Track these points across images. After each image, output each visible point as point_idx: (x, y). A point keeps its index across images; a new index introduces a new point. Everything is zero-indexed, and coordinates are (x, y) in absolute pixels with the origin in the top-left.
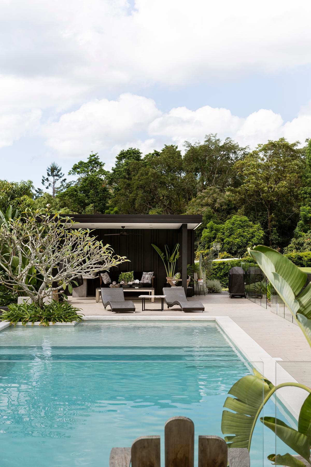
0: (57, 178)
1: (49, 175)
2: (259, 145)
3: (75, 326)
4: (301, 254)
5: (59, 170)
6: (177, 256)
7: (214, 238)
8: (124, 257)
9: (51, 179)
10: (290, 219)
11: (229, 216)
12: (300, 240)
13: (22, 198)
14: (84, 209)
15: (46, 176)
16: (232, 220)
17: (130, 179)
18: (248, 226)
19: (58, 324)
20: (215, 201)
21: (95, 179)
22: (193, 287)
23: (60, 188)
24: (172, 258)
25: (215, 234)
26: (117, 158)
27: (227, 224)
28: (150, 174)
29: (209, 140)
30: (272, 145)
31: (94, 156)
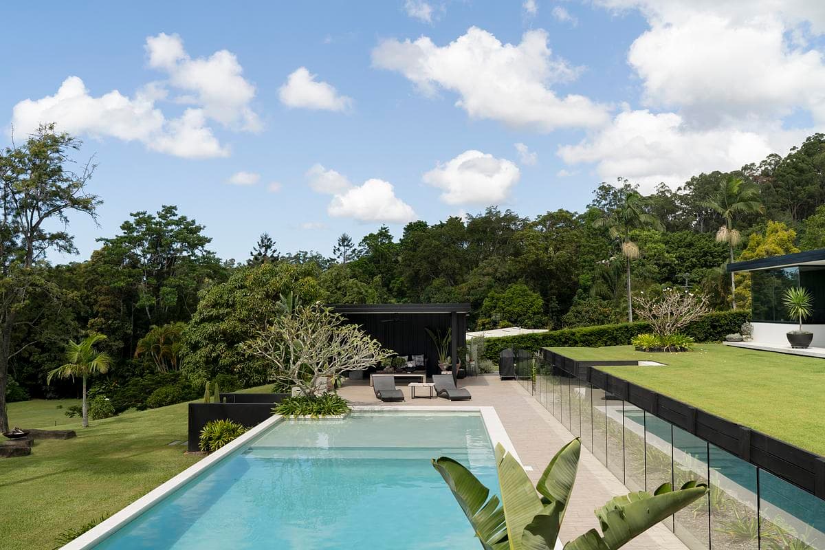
0: (348, 248)
1: (340, 245)
2: (539, 216)
3: (343, 419)
4: (573, 330)
5: (350, 241)
6: (449, 340)
7: (495, 307)
8: (391, 351)
9: (342, 249)
10: (568, 288)
11: (509, 285)
12: (579, 308)
13: (306, 279)
14: (372, 279)
15: (338, 247)
16: (512, 290)
17: (415, 250)
18: (527, 295)
19: (328, 417)
20: (496, 271)
22: (465, 368)
23: (351, 255)
24: (444, 342)
25: (496, 303)
26: (405, 229)
27: (508, 294)
28: (433, 245)
29: (490, 212)
30: (551, 216)
31: (385, 229)
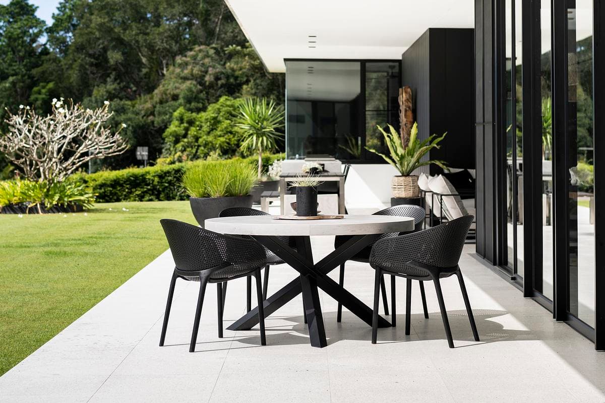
16: (218, 105)
20: (206, 71)
21: (15, 33)
25: (187, 129)
27: (210, 112)
